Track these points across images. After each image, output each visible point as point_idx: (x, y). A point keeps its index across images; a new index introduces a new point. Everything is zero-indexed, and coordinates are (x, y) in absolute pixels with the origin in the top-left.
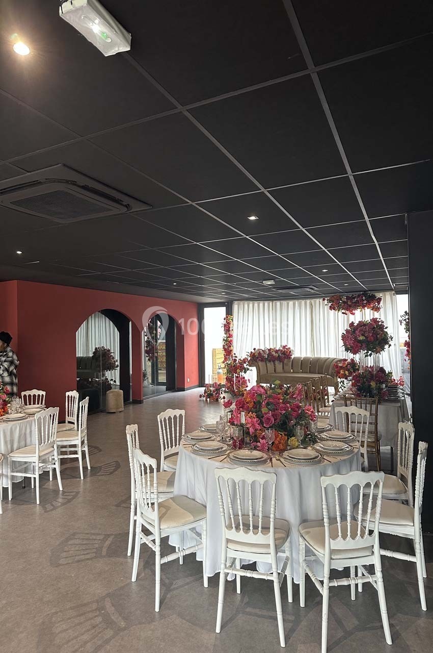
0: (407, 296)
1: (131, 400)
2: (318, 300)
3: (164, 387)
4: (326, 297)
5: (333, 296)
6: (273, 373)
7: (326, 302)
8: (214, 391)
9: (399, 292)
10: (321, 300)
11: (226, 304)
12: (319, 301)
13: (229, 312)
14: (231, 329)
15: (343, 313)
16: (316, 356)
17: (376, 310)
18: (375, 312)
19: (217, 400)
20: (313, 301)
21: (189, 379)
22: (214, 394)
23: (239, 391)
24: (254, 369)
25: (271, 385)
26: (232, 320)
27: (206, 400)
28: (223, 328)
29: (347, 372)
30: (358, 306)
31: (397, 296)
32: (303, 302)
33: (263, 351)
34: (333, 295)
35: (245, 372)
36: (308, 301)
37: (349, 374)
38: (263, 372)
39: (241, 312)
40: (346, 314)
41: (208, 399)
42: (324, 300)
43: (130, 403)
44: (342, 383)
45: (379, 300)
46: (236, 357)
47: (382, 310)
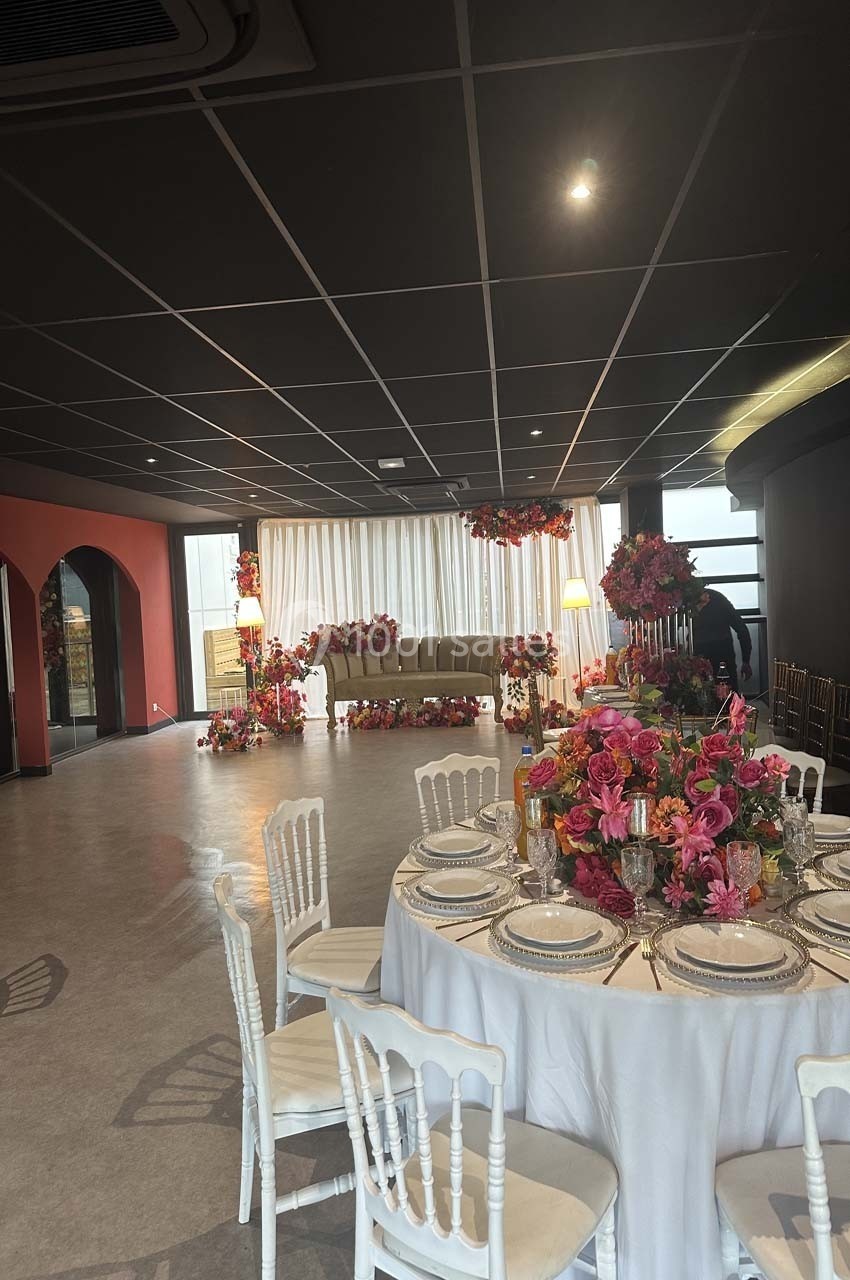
0: (617, 506)
1: (17, 770)
2: (447, 517)
3: (92, 729)
4: (466, 509)
5: (479, 508)
6: (360, 677)
7: (464, 520)
8: (235, 729)
9: (605, 498)
10: (455, 516)
11: (240, 525)
12: (451, 518)
13: (249, 544)
14: (255, 583)
15: (498, 543)
16: (446, 635)
17: (562, 536)
18: (561, 541)
19: (243, 748)
20: (437, 518)
21: (155, 705)
22: (236, 734)
23: (292, 723)
24: (321, 669)
25: (360, 703)
26: (257, 562)
27: (215, 750)
28: (236, 582)
29: (526, 663)
30: (530, 528)
31: (602, 506)
32: (416, 520)
33: (339, 629)
34: (479, 504)
35: (302, 679)
36: (427, 519)
37: (531, 665)
38: (341, 675)
39: (278, 544)
40: (505, 545)
41: (220, 748)
42: (461, 515)
43: (16, 777)
44: (517, 688)
45: (568, 517)
46: (280, 645)
47: (573, 535)
